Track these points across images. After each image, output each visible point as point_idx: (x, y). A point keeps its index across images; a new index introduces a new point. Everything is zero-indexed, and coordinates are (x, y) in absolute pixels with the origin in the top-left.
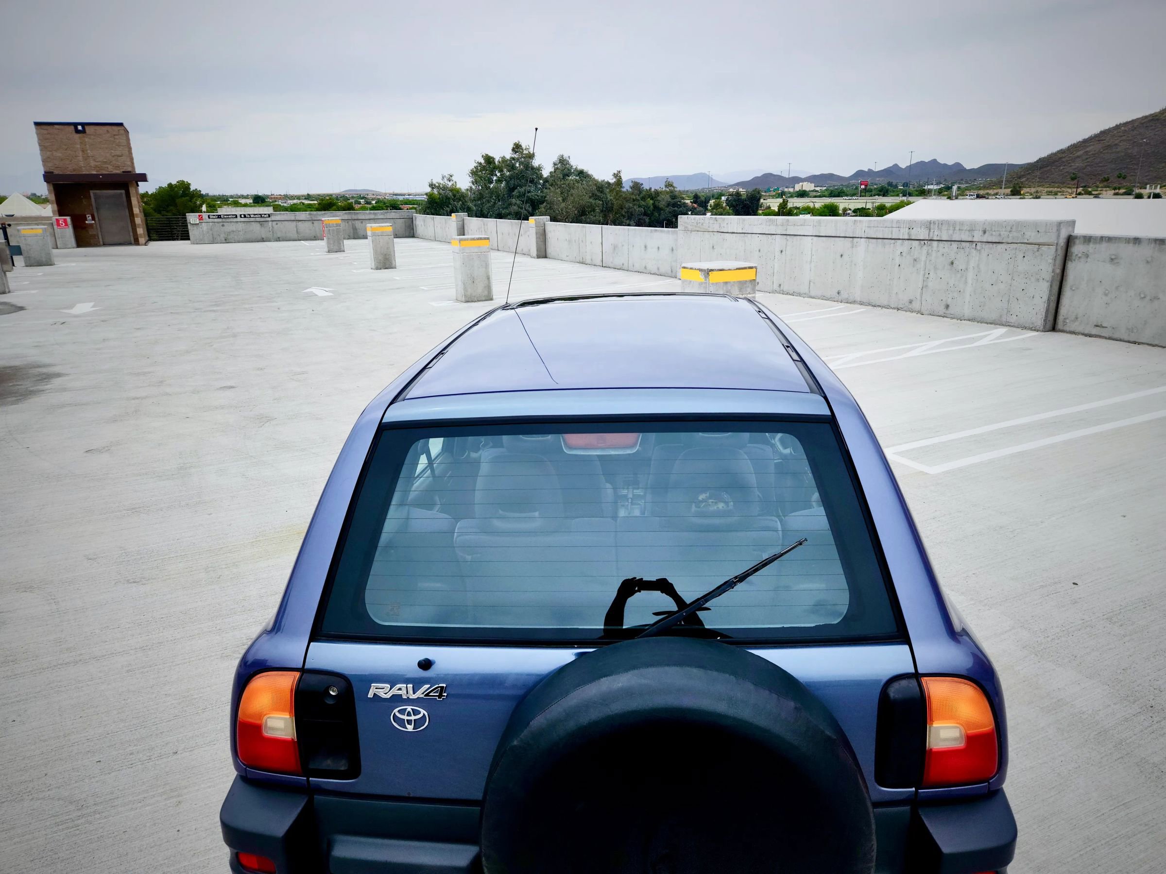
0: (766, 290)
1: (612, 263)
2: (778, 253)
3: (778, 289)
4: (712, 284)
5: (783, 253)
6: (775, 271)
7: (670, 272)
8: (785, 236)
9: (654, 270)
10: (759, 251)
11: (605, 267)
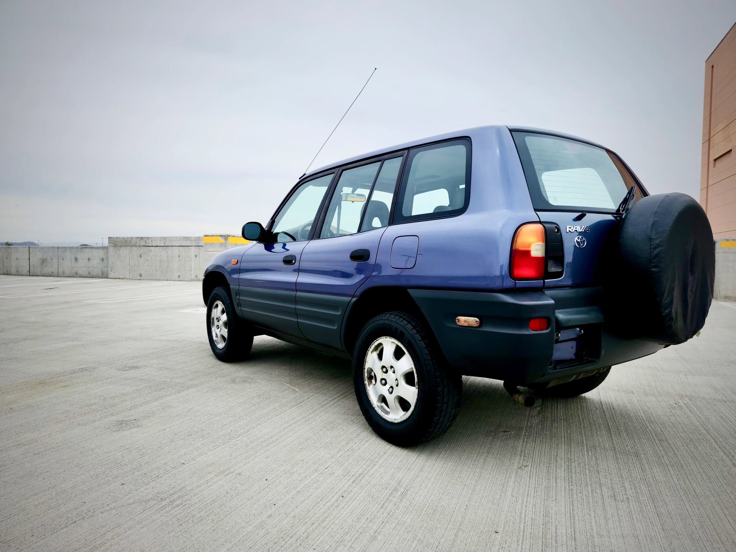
0: (186, 280)
1: (40, 272)
2: (193, 258)
3: (195, 279)
4: (230, 244)
5: (197, 257)
6: (192, 268)
7: (101, 275)
8: (198, 247)
9: (86, 274)
10: (179, 256)
11: (32, 276)
